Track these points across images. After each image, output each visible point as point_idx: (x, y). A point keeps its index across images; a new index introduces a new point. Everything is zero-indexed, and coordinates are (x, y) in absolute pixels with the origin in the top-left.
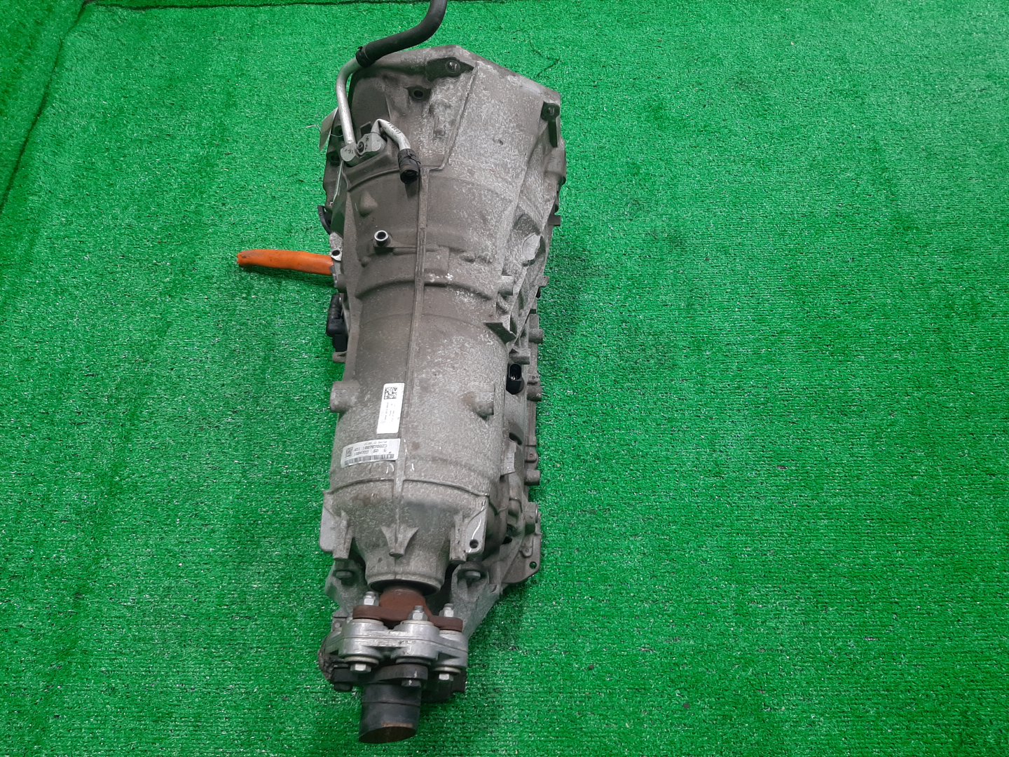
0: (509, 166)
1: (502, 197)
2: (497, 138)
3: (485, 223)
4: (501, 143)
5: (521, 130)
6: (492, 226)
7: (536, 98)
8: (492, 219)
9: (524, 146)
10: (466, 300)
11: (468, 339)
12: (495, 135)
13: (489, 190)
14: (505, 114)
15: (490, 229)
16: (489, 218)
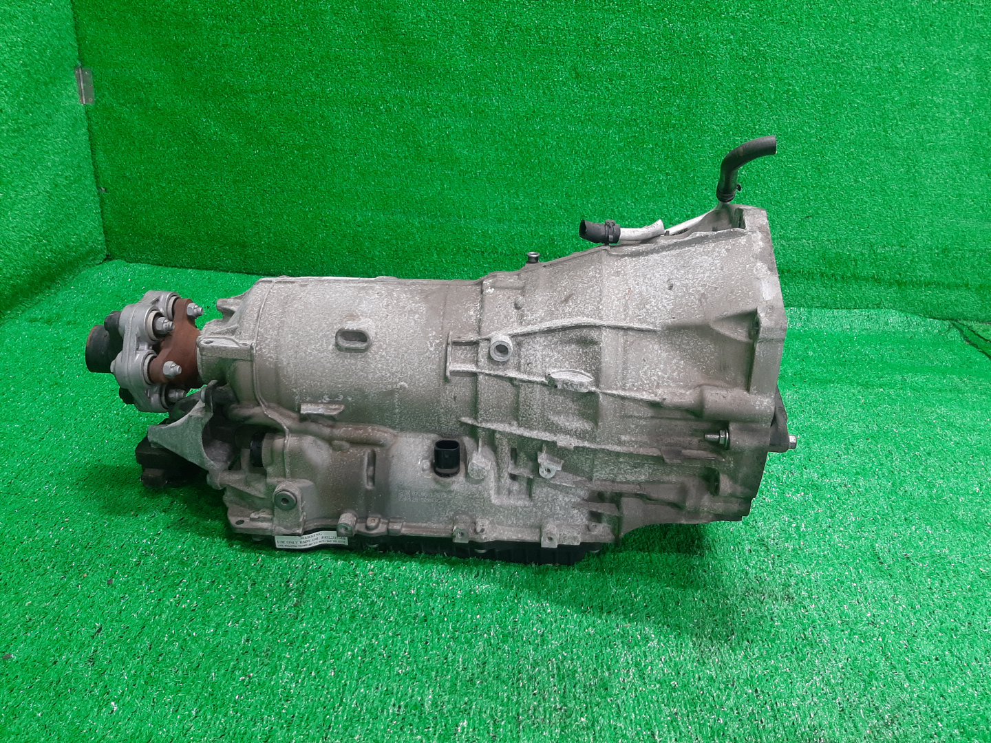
0: (648, 307)
1: (601, 307)
2: (673, 282)
3: (562, 302)
4: (671, 288)
5: (700, 300)
6: (563, 310)
7: (756, 300)
8: (570, 307)
9: (683, 311)
10: (472, 313)
11: (424, 317)
12: (677, 278)
13: (601, 291)
14: (709, 277)
15: (557, 310)
16: (570, 304)
